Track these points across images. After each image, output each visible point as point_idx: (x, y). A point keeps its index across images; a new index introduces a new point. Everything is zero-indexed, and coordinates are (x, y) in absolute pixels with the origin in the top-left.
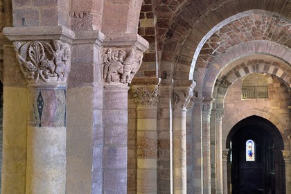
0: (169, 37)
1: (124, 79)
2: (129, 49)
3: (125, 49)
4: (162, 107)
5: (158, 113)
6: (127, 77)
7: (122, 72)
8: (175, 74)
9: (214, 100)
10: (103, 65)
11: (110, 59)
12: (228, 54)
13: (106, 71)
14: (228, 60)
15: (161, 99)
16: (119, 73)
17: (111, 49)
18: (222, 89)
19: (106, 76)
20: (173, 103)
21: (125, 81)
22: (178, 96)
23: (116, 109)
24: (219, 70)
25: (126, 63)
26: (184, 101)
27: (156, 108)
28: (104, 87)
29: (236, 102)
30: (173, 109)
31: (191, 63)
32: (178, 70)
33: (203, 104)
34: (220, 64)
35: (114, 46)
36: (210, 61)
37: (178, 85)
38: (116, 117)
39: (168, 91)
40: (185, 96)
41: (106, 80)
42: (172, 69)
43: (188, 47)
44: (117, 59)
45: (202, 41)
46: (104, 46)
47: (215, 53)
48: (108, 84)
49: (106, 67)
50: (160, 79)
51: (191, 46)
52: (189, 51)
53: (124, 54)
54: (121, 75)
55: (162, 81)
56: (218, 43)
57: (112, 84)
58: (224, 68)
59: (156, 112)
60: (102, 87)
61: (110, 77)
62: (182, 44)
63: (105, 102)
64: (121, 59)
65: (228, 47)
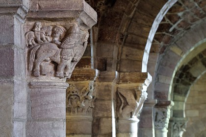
0: (109, 5)
1: (61, 72)
2: (70, 24)
3: (63, 23)
4: (100, 115)
5: (93, 125)
6: (66, 68)
7: (58, 59)
8: (119, 62)
9: (173, 103)
10: (27, 50)
11: (39, 39)
12: (195, 31)
13: (32, 59)
14: (195, 41)
15: (98, 103)
16: (53, 62)
17: (40, 24)
18: (181, 86)
19: (31, 66)
20: (117, 110)
21: (62, 75)
22: (125, 99)
23: (49, 119)
24: (180, 57)
25: (65, 46)
26: (134, 106)
27: (90, 117)
28: (30, 85)
29: (201, 107)
30: (117, 119)
31: (145, 45)
32: (124, 57)
33: (156, 110)
34: (183, 47)
35: (45, 19)
36: (166, 43)
37: (125, 81)
38: (49, 132)
39: (109, 91)
40: (136, 98)
41: (33, 74)
42: (115, 54)
43: (140, 21)
44: (50, 39)
45: (161, 12)
46: (29, 19)
47: (174, 30)
48: (35, 80)
49: (33, 52)
50: (97, 71)
51: (144, 20)
52: (141, 26)
53: (61, 32)
54: (56, 66)
55: (99, 75)
56: (180, 14)
57: (43, 79)
58: (188, 53)
59: (90, 123)
60: (25, 85)
61: (38, 68)
62: (131, 16)
63: (31, 109)
64: (56, 39)
65: (194, 20)
